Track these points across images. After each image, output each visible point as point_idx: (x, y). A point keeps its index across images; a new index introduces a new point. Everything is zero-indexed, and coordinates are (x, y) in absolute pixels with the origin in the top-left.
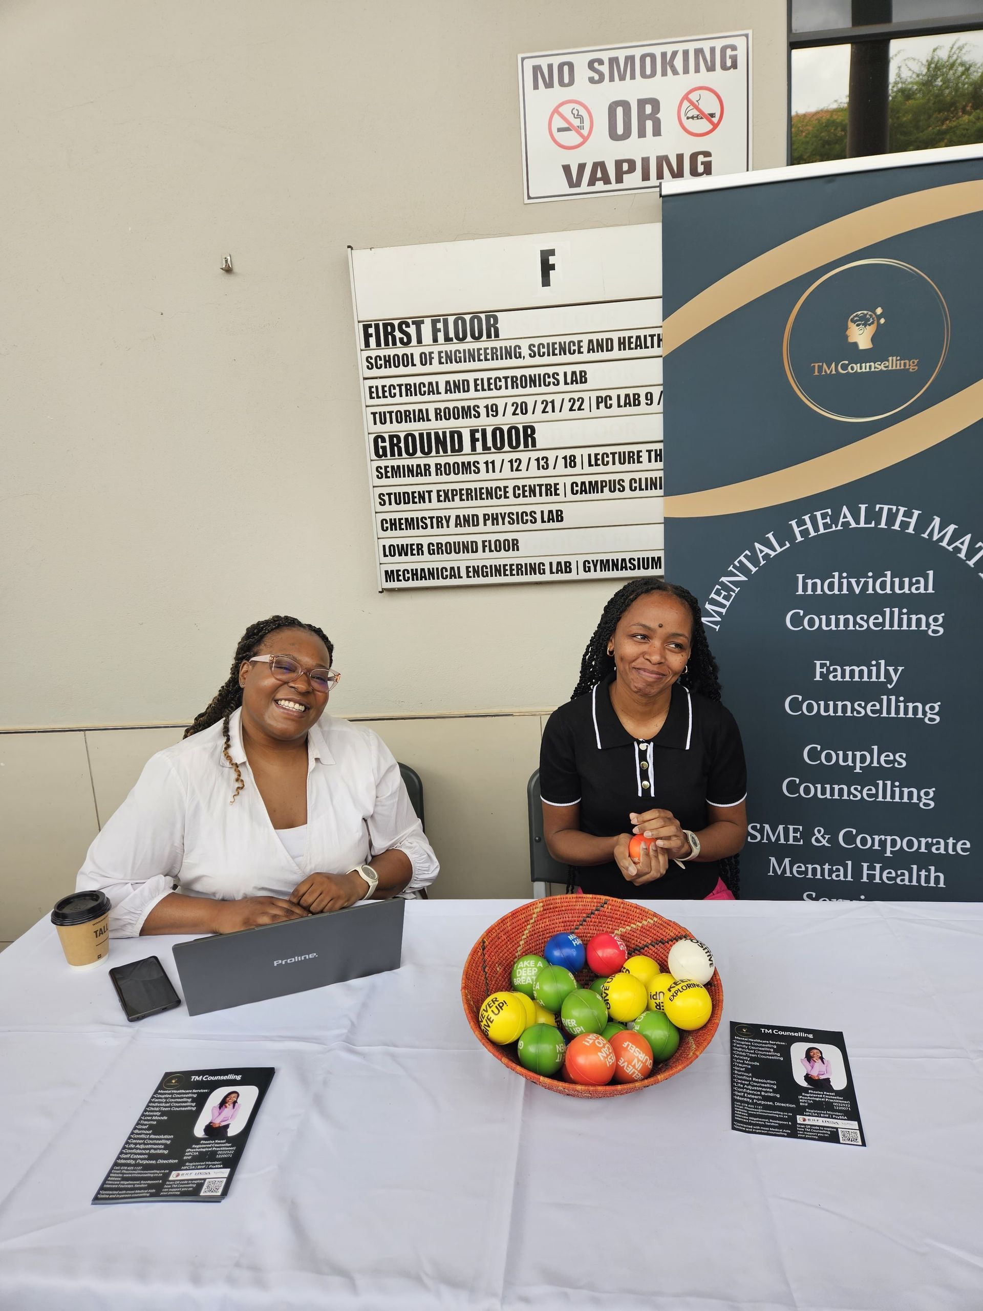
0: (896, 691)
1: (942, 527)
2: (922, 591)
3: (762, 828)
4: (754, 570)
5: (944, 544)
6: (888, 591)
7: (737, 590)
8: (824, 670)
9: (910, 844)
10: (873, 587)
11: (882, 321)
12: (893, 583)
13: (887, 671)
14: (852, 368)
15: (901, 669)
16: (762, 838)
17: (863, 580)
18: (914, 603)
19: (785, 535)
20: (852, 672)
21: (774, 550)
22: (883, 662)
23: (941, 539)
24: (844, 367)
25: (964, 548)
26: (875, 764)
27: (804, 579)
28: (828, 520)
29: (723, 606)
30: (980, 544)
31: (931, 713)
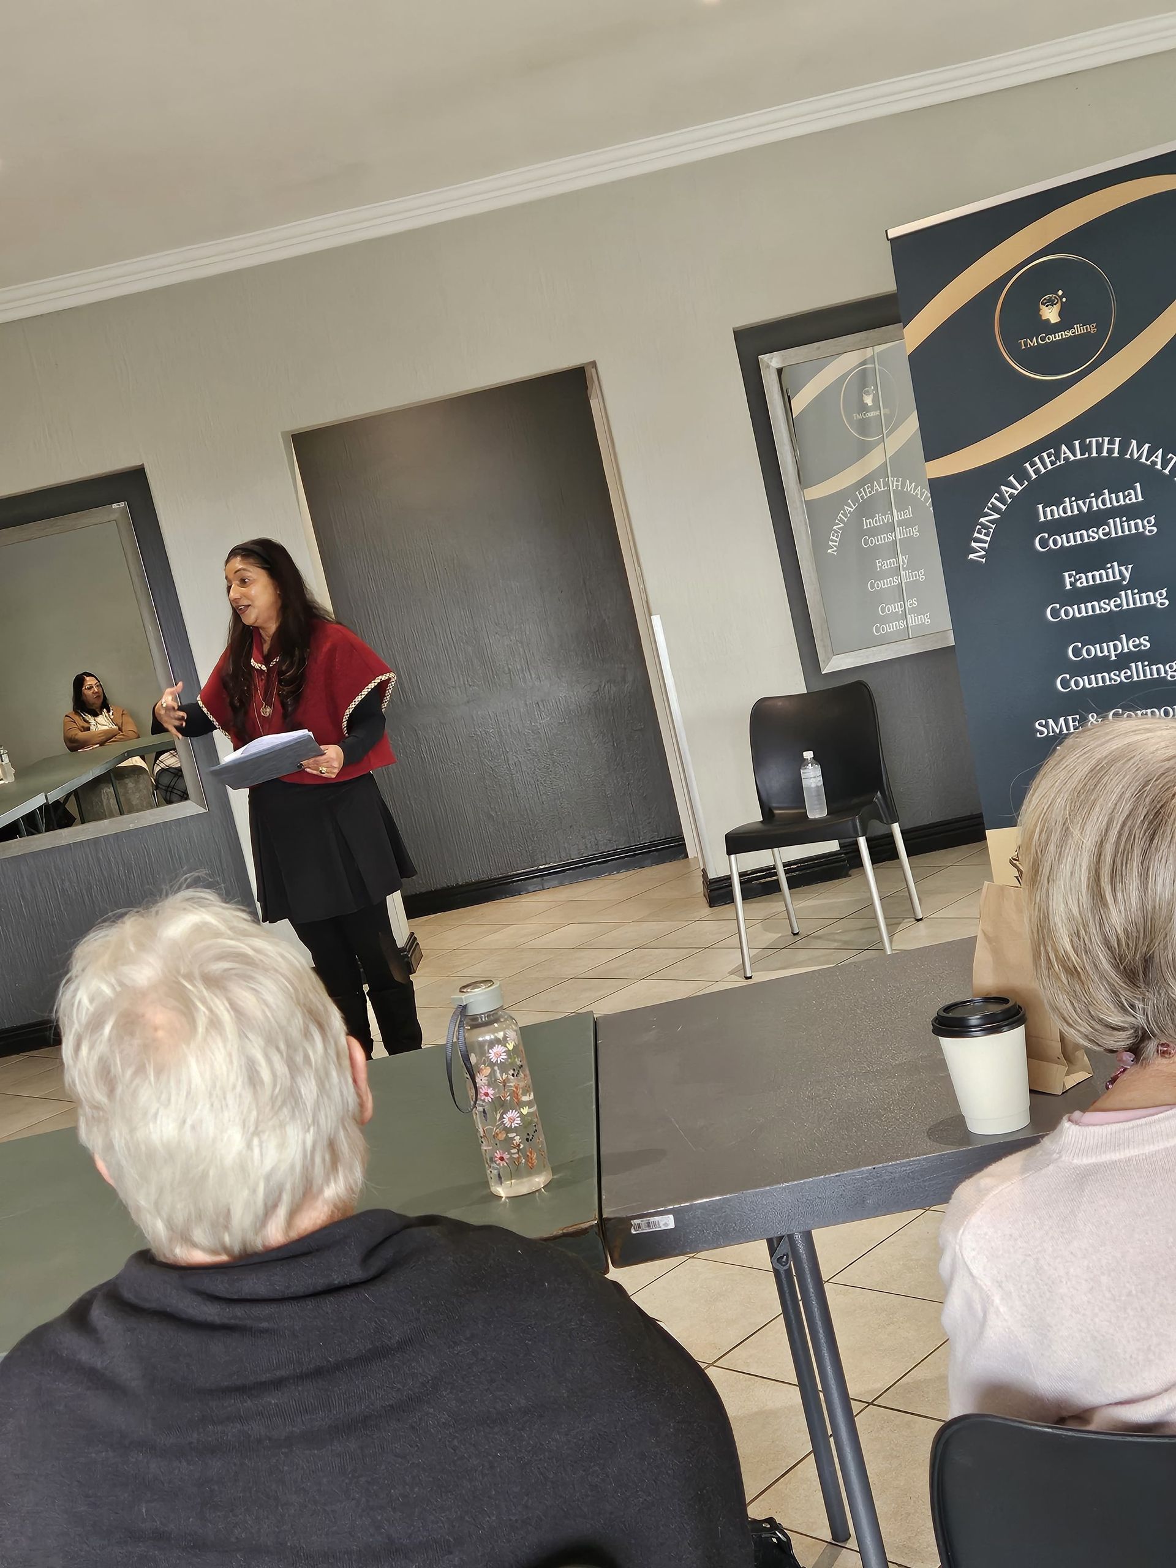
0: (1130, 586)
1: (1139, 448)
2: (1134, 500)
3: (1047, 723)
4: (1004, 508)
5: (1143, 460)
6: (1109, 505)
7: (994, 526)
8: (1072, 579)
10: (1097, 505)
11: (1064, 300)
12: (1111, 499)
13: (1120, 571)
14: (1049, 339)
15: (1130, 566)
16: (1048, 733)
17: (1088, 500)
18: (1130, 512)
19: (1022, 476)
20: (1093, 576)
21: (1016, 489)
22: (1115, 564)
23: (1140, 457)
24: (1043, 339)
25: (1159, 461)
26: (1126, 650)
27: (1044, 508)
28: (1053, 458)
30: (1170, 455)
31: (1159, 599)
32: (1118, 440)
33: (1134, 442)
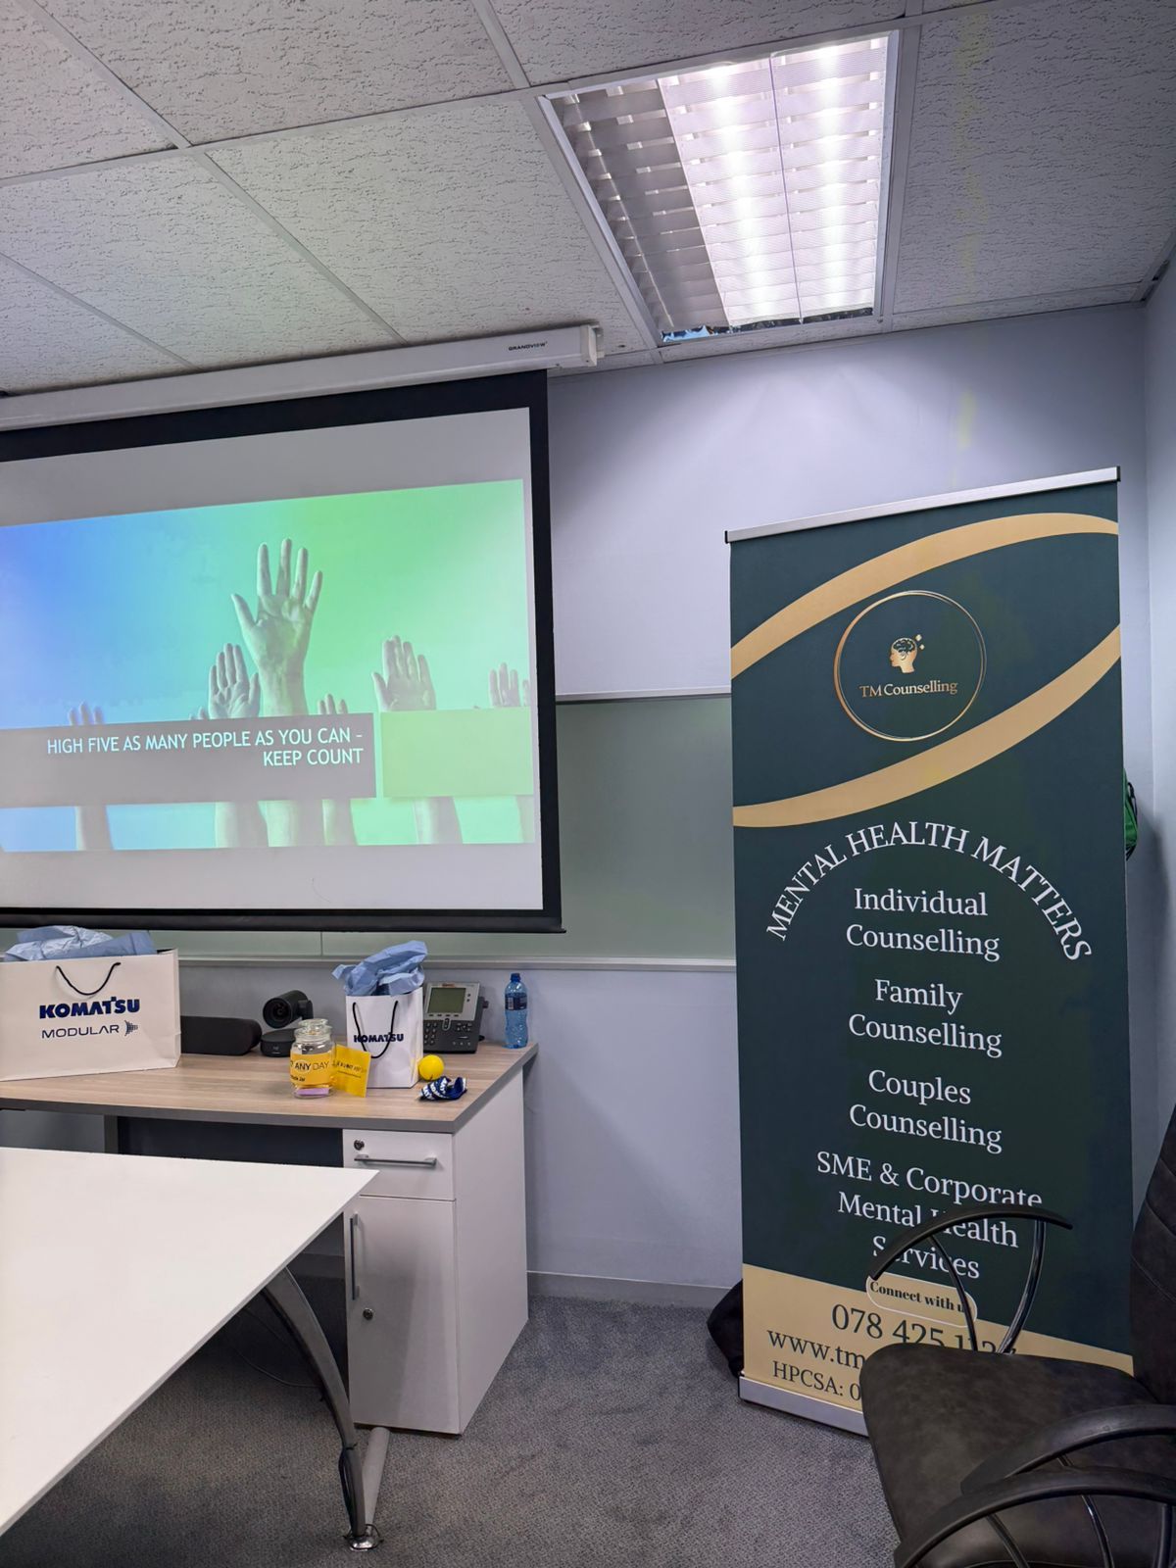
0: (956, 1019)
1: (991, 848)
2: (975, 912)
3: (832, 1158)
4: (815, 881)
6: (942, 911)
7: (801, 901)
8: (885, 990)
9: (979, 1193)
10: (928, 906)
11: (922, 647)
12: (946, 903)
13: (946, 996)
14: (897, 691)
15: (960, 994)
16: (832, 1170)
17: (917, 898)
18: (968, 926)
19: (842, 849)
20: (912, 994)
21: (833, 862)
22: (941, 986)
23: (991, 860)
24: (890, 690)
25: (1015, 871)
26: (940, 1098)
27: (862, 893)
28: (882, 836)
29: (788, 916)
30: (1030, 867)
31: (992, 1046)
32: (965, 832)
33: (985, 841)
